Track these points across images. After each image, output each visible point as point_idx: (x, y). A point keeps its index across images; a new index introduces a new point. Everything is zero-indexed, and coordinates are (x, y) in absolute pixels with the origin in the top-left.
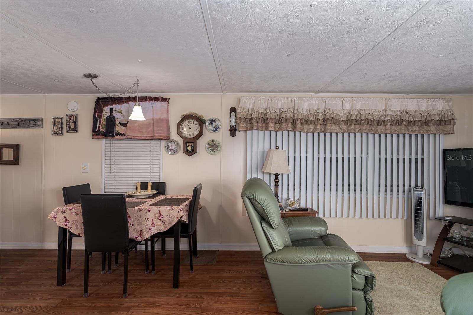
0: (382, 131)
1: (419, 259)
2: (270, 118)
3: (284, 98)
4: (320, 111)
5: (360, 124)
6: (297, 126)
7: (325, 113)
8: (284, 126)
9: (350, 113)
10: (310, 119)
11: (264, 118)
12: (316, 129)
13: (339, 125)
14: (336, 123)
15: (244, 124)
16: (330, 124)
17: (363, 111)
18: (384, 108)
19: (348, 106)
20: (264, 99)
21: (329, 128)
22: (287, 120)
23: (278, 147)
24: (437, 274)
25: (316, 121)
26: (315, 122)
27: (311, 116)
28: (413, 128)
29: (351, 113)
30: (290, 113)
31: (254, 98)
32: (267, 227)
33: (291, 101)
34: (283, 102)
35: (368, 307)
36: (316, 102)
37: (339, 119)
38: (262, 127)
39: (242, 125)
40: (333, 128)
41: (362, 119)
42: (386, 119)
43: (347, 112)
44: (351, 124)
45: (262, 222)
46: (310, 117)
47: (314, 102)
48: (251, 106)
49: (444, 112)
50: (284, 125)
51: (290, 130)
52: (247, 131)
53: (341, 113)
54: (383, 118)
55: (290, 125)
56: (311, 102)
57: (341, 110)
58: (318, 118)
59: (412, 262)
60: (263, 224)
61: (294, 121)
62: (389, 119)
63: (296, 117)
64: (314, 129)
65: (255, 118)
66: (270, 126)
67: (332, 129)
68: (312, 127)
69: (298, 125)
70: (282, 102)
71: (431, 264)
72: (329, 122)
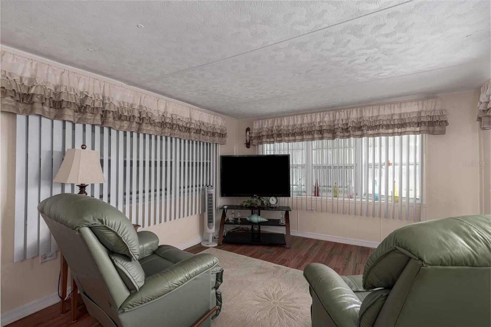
0: (188, 137)
1: (211, 244)
2: (68, 102)
3: (89, 78)
4: (136, 107)
5: (172, 128)
6: (108, 120)
7: (141, 111)
8: (89, 118)
9: (163, 116)
10: (125, 115)
11: (54, 98)
12: (131, 127)
13: (155, 126)
14: (152, 124)
15: (11, 102)
16: (146, 123)
17: (175, 116)
18: (188, 117)
19: (162, 108)
20: (54, 70)
21: (145, 128)
22: (94, 110)
23: (85, 147)
24: (225, 251)
25: (132, 118)
26: (130, 119)
27: (126, 111)
28: (206, 138)
29: (165, 116)
30: (99, 102)
31: (34, 63)
32: (123, 263)
33: (99, 86)
34: (87, 83)
35: (218, 301)
36: (131, 95)
37: (154, 120)
38: (49, 113)
39: (6, 103)
40: (150, 129)
41: (173, 124)
42: (191, 127)
43: (161, 114)
44: (165, 127)
45: (113, 258)
46: (124, 112)
47: (129, 95)
48: (27, 75)
49: (222, 128)
50: (89, 116)
51: (97, 125)
52: (16, 114)
53: (156, 114)
54: (188, 125)
55: (98, 117)
56: (126, 94)
57: (156, 111)
58: (134, 114)
59: (208, 248)
60: (116, 261)
61: (104, 114)
62: (193, 127)
63: (107, 108)
64: (128, 127)
65: (39, 97)
66: (66, 113)
67: (148, 130)
68: (126, 124)
69: (110, 119)
70: (85, 82)
71: (218, 245)
72: (145, 121)
